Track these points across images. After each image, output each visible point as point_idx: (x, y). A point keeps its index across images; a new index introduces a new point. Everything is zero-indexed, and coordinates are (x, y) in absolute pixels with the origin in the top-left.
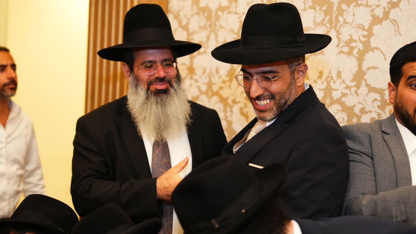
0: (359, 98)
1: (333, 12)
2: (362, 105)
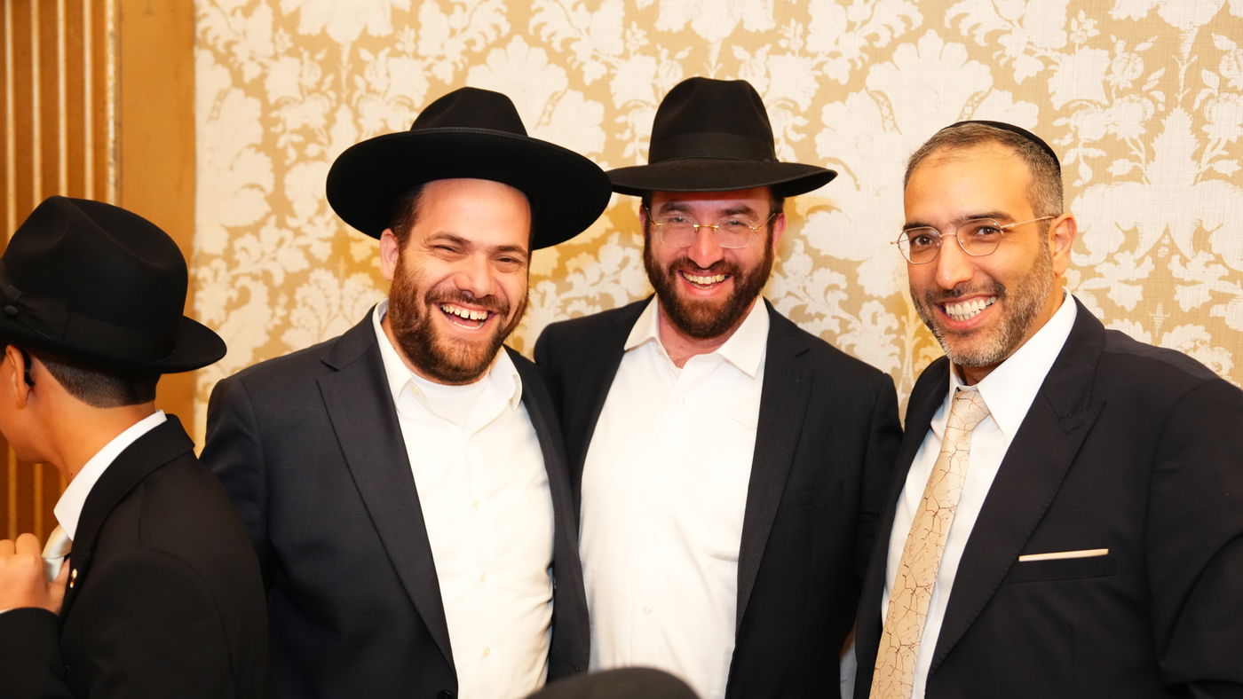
0: (787, 283)
1: (710, 66)
2: (797, 300)
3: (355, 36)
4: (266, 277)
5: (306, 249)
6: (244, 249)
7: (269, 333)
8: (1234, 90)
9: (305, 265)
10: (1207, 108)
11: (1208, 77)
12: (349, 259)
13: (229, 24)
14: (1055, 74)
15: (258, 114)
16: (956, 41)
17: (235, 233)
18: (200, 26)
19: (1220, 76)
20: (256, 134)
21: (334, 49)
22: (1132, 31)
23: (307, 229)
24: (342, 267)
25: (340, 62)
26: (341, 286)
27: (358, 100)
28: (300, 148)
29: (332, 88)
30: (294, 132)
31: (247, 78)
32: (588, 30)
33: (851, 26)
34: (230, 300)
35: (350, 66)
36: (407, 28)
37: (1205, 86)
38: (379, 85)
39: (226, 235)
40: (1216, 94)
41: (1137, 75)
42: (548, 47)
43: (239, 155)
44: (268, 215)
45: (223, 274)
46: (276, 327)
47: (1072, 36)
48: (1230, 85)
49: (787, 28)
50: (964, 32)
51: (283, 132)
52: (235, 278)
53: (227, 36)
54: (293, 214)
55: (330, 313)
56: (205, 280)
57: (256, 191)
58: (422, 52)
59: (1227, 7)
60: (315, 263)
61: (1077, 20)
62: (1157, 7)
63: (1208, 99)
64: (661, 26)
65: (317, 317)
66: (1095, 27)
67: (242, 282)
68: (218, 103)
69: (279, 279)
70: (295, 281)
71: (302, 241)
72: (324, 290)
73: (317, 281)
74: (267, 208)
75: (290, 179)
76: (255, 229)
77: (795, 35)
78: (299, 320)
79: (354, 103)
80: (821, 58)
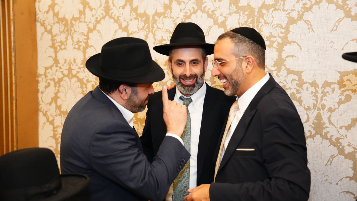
3: (71, 18)
4: (54, 79)
5: (62, 72)
6: (49, 73)
7: (55, 94)
8: (267, 23)
9: (62, 76)
10: (262, 28)
11: (261, 20)
12: (72, 74)
13: (43, 16)
14: (227, 21)
15: (51, 38)
16: (205, 13)
17: (47, 69)
18: (37, 17)
19: (264, 20)
20: (50, 43)
21: (67, 21)
22: (244, 9)
23: (62, 67)
24: (70, 76)
25: (68, 24)
26: (70, 81)
27: (72, 34)
28: (60, 46)
29: (67, 31)
30: (59, 42)
31: (48, 29)
32: (122, 14)
33: (181, 10)
34: (46, 85)
35: (70, 25)
36: (82, 15)
37: (261, 22)
38: (77, 30)
39: (44, 69)
40: (263, 24)
41: (246, 20)
42: (114, 18)
43: (47, 49)
44: (54, 64)
45: (44, 79)
46: (56, 92)
47: (231, 11)
48: (266, 22)
49: (167, 11)
50: (207, 11)
51: (56, 43)
52: (47, 80)
53: (43, 19)
54: (59, 64)
55: (68, 88)
56: (40, 81)
57: (51, 58)
58: (86, 21)
59: (264, 2)
60: (64, 76)
61: (231, 6)
62: (249, 2)
63: (262, 26)
64: (139, 12)
65: (65, 89)
66: (236, 8)
67: (49, 81)
68: (42, 36)
69: (56, 80)
70: (60, 80)
71: (61, 70)
72: (67, 82)
73: (65, 80)
74: (54, 62)
75: (58, 54)
76: (51, 67)
77: (169, 13)
78: (61, 90)
79: (72, 35)
80: (175, 18)
